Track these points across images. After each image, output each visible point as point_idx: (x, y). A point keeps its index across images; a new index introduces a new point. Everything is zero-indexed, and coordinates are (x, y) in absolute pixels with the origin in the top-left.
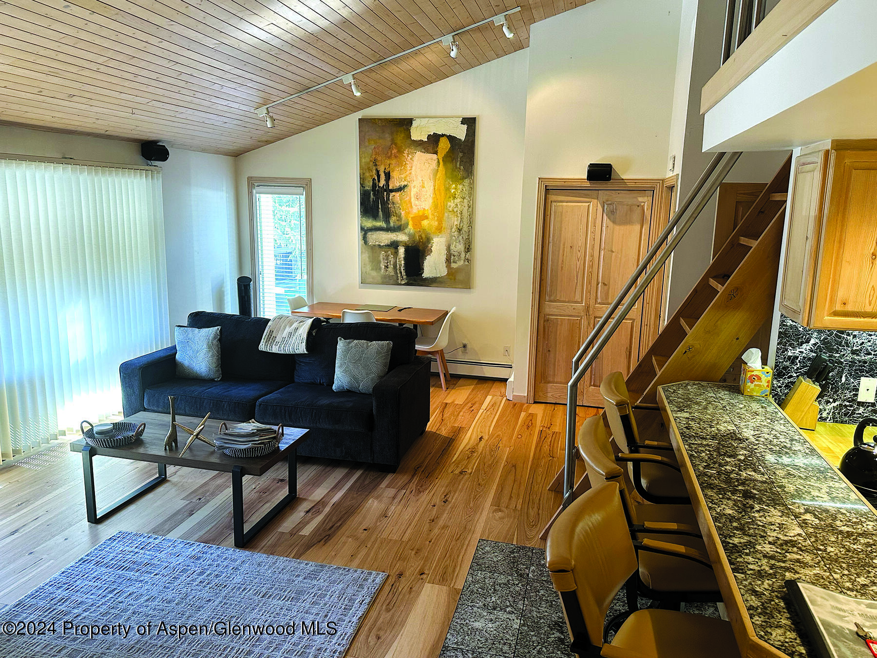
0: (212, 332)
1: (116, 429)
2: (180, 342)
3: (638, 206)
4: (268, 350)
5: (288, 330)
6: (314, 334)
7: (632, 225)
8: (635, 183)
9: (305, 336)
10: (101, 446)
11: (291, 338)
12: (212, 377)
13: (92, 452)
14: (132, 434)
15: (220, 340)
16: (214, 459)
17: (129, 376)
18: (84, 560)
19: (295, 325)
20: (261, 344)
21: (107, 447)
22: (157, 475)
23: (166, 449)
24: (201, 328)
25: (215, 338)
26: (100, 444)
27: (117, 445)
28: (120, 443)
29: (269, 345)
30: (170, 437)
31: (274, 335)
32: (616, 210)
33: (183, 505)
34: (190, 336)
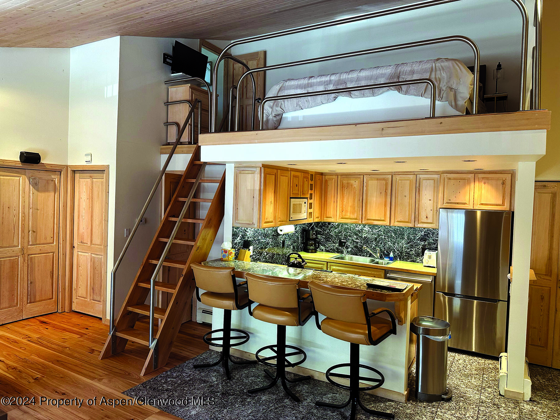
3: (52, 181)
7: (50, 192)
8: (51, 166)
32: (38, 182)
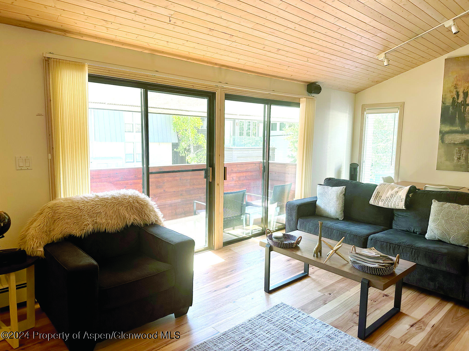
0: (340, 189)
1: (284, 238)
2: (320, 194)
4: (376, 204)
5: (390, 192)
6: (410, 196)
9: (404, 197)
10: (276, 246)
11: (393, 198)
12: (338, 217)
13: (271, 249)
14: (294, 242)
15: (344, 195)
16: (346, 269)
17: (290, 209)
18: (261, 316)
19: (396, 189)
20: (371, 200)
21: (279, 247)
22: (303, 272)
23: (314, 256)
24: (333, 186)
25: (341, 193)
26: (276, 245)
27: (285, 247)
28: (286, 246)
29: (377, 201)
30: (317, 249)
31: (380, 195)
33: (320, 295)
34: (326, 191)
